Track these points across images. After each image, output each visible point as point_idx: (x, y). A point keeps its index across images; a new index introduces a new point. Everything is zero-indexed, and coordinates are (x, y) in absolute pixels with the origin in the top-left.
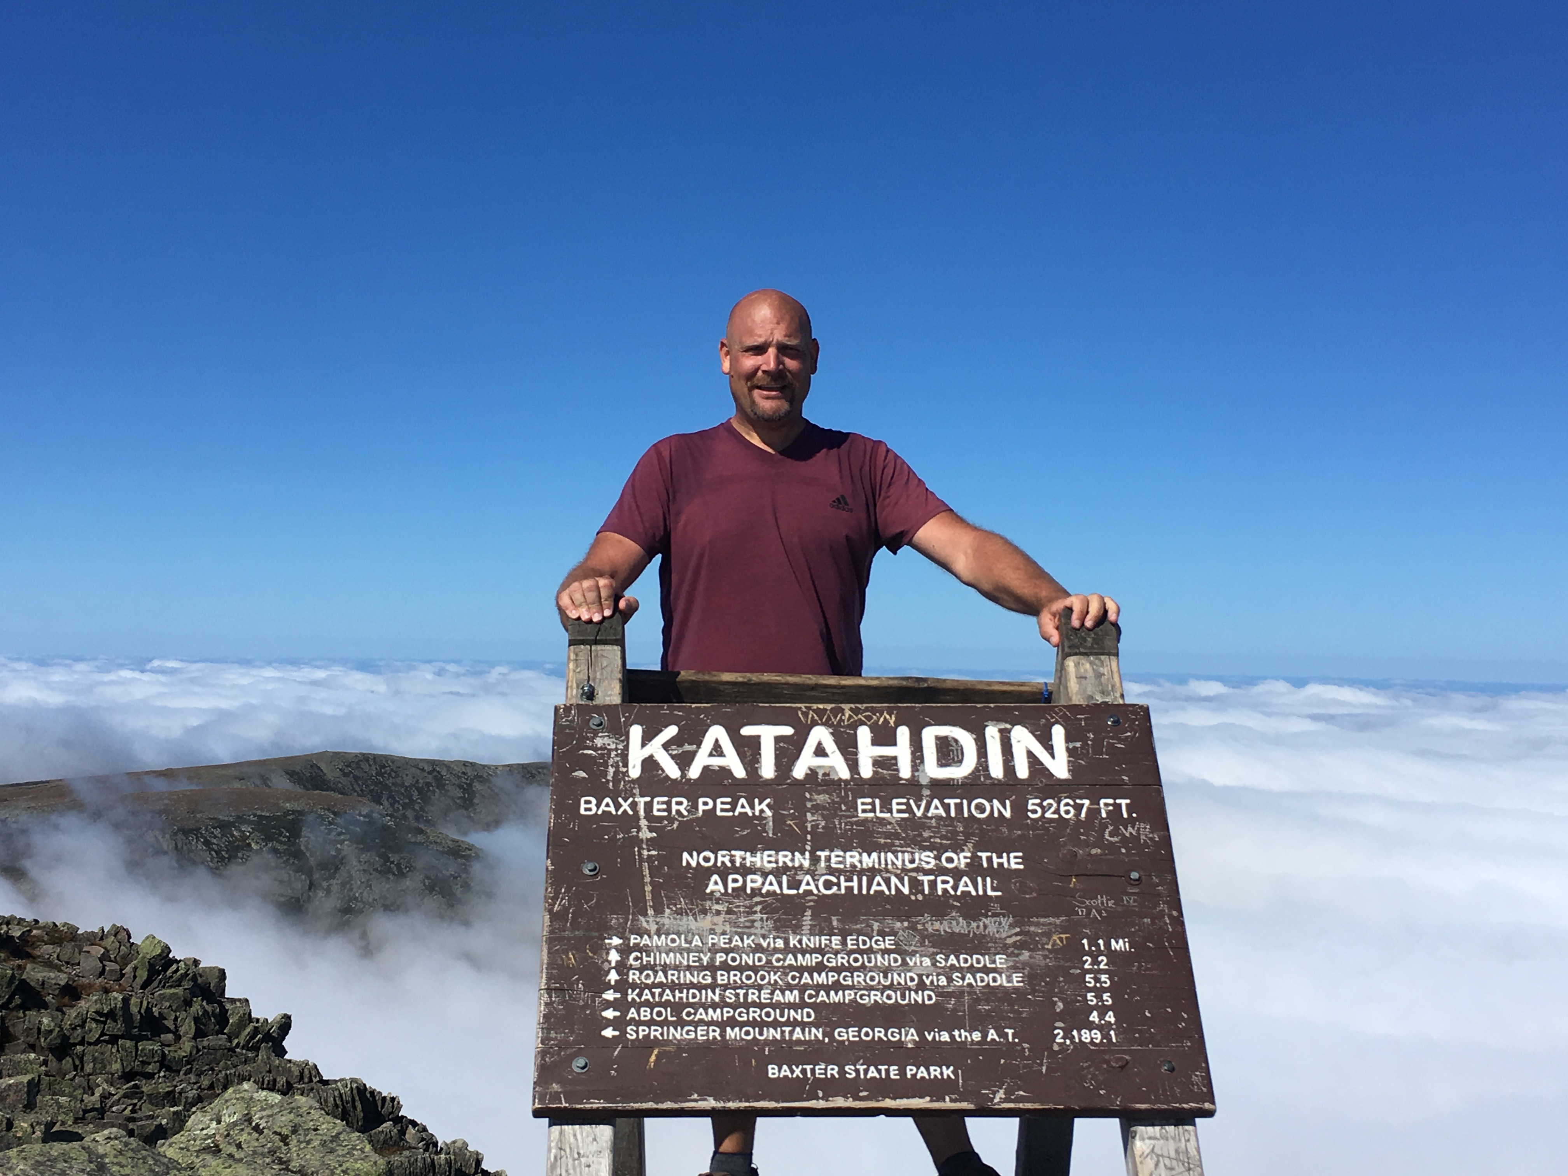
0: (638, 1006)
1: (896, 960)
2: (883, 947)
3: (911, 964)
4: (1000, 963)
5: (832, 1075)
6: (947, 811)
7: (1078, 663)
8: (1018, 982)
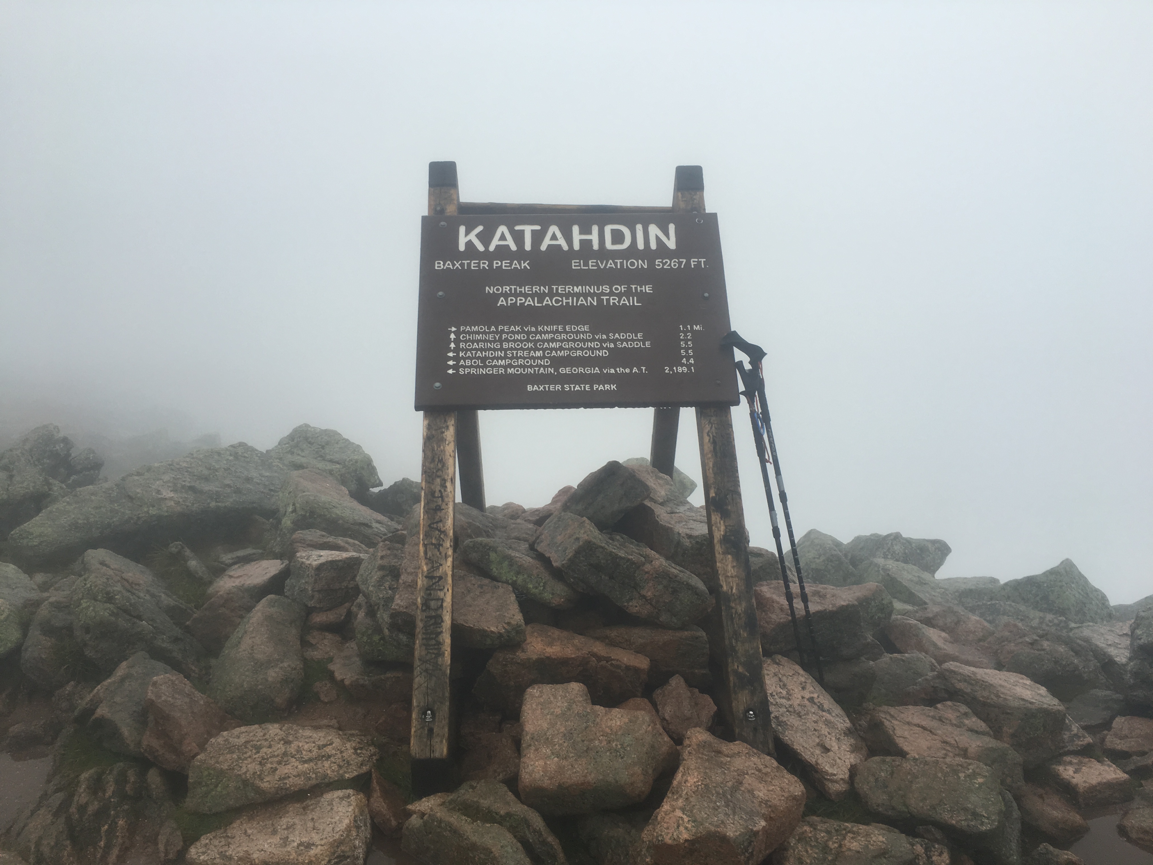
0: (464, 359)
1: (590, 336)
2: (583, 330)
3: (597, 338)
4: (640, 337)
5: (558, 389)
6: (616, 265)
7: (683, 194)
8: (648, 345)
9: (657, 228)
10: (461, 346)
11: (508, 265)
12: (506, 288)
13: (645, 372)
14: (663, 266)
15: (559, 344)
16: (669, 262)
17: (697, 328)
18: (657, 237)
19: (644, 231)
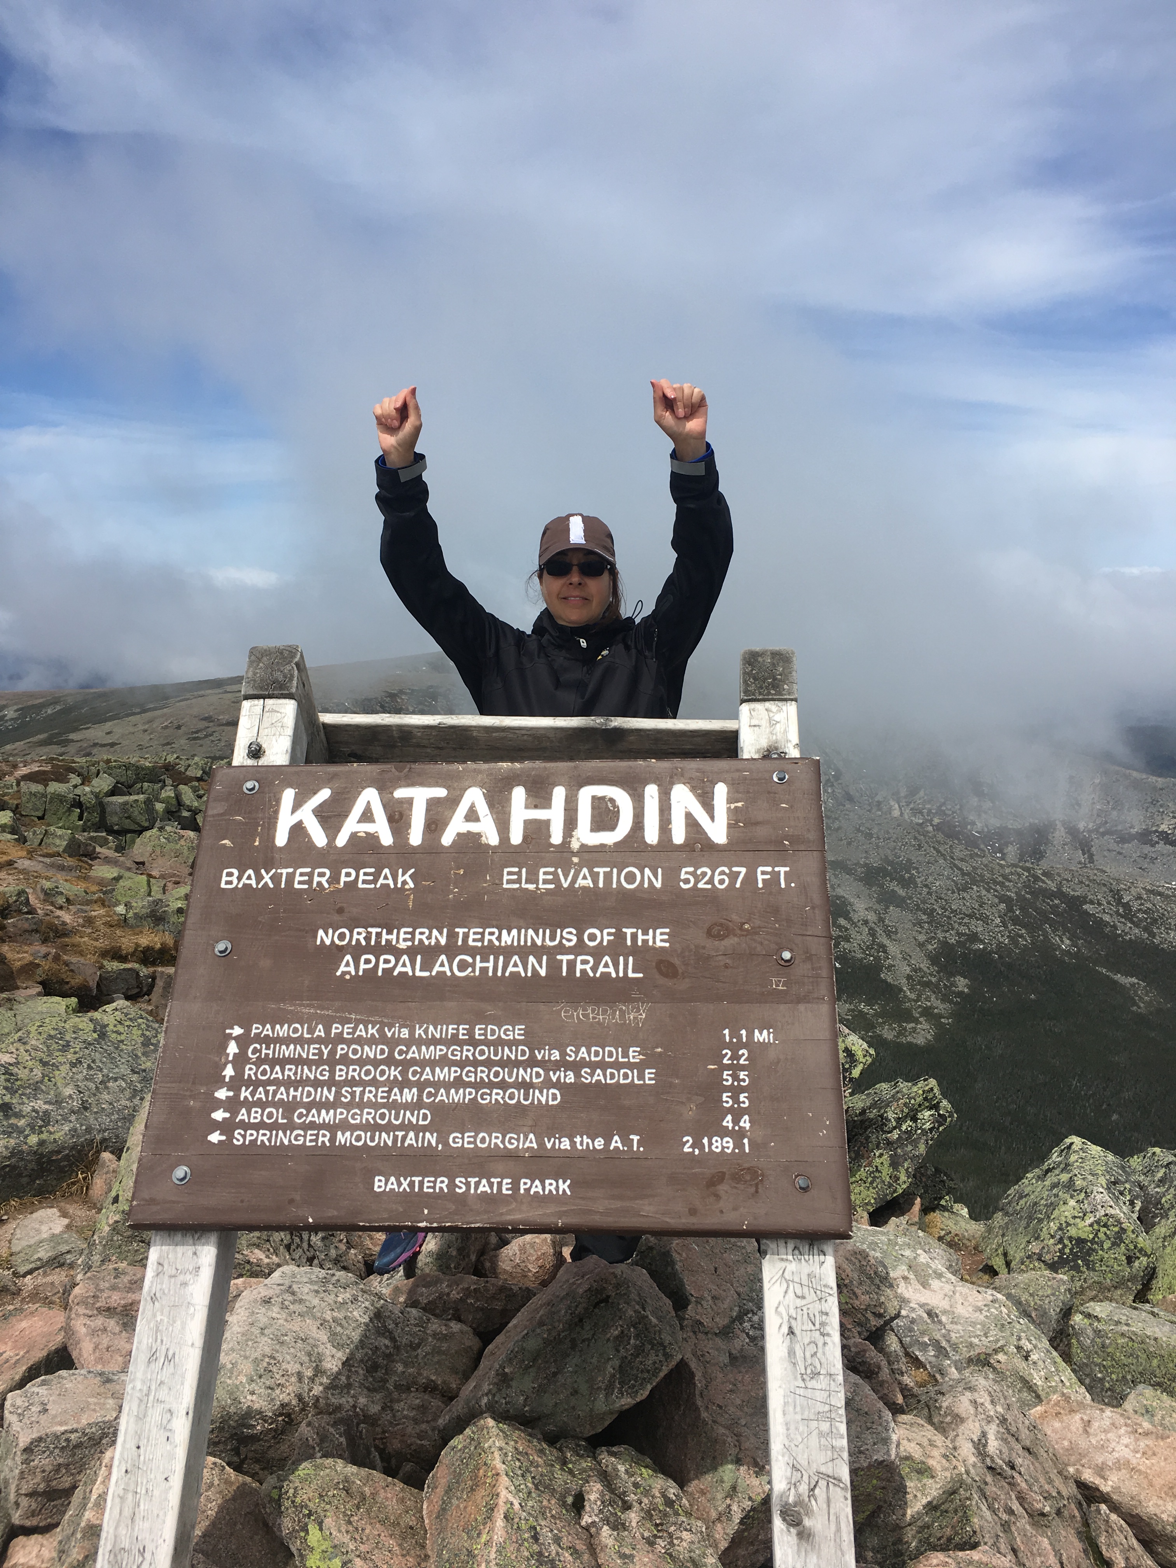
0: (249, 1105)
1: (523, 1053)
2: (511, 1037)
3: (539, 1058)
4: (634, 1057)
5: (441, 1188)
6: (595, 881)
7: (754, 710)
8: (650, 1079)
9: (691, 794)
10: (247, 1072)
11: (371, 878)
12: (359, 933)
13: (638, 1148)
14: (696, 883)
15: (456, 1072)
16: (709, 873)
17: (762, 1036)
18: (689, 816)
19: (661, 801)
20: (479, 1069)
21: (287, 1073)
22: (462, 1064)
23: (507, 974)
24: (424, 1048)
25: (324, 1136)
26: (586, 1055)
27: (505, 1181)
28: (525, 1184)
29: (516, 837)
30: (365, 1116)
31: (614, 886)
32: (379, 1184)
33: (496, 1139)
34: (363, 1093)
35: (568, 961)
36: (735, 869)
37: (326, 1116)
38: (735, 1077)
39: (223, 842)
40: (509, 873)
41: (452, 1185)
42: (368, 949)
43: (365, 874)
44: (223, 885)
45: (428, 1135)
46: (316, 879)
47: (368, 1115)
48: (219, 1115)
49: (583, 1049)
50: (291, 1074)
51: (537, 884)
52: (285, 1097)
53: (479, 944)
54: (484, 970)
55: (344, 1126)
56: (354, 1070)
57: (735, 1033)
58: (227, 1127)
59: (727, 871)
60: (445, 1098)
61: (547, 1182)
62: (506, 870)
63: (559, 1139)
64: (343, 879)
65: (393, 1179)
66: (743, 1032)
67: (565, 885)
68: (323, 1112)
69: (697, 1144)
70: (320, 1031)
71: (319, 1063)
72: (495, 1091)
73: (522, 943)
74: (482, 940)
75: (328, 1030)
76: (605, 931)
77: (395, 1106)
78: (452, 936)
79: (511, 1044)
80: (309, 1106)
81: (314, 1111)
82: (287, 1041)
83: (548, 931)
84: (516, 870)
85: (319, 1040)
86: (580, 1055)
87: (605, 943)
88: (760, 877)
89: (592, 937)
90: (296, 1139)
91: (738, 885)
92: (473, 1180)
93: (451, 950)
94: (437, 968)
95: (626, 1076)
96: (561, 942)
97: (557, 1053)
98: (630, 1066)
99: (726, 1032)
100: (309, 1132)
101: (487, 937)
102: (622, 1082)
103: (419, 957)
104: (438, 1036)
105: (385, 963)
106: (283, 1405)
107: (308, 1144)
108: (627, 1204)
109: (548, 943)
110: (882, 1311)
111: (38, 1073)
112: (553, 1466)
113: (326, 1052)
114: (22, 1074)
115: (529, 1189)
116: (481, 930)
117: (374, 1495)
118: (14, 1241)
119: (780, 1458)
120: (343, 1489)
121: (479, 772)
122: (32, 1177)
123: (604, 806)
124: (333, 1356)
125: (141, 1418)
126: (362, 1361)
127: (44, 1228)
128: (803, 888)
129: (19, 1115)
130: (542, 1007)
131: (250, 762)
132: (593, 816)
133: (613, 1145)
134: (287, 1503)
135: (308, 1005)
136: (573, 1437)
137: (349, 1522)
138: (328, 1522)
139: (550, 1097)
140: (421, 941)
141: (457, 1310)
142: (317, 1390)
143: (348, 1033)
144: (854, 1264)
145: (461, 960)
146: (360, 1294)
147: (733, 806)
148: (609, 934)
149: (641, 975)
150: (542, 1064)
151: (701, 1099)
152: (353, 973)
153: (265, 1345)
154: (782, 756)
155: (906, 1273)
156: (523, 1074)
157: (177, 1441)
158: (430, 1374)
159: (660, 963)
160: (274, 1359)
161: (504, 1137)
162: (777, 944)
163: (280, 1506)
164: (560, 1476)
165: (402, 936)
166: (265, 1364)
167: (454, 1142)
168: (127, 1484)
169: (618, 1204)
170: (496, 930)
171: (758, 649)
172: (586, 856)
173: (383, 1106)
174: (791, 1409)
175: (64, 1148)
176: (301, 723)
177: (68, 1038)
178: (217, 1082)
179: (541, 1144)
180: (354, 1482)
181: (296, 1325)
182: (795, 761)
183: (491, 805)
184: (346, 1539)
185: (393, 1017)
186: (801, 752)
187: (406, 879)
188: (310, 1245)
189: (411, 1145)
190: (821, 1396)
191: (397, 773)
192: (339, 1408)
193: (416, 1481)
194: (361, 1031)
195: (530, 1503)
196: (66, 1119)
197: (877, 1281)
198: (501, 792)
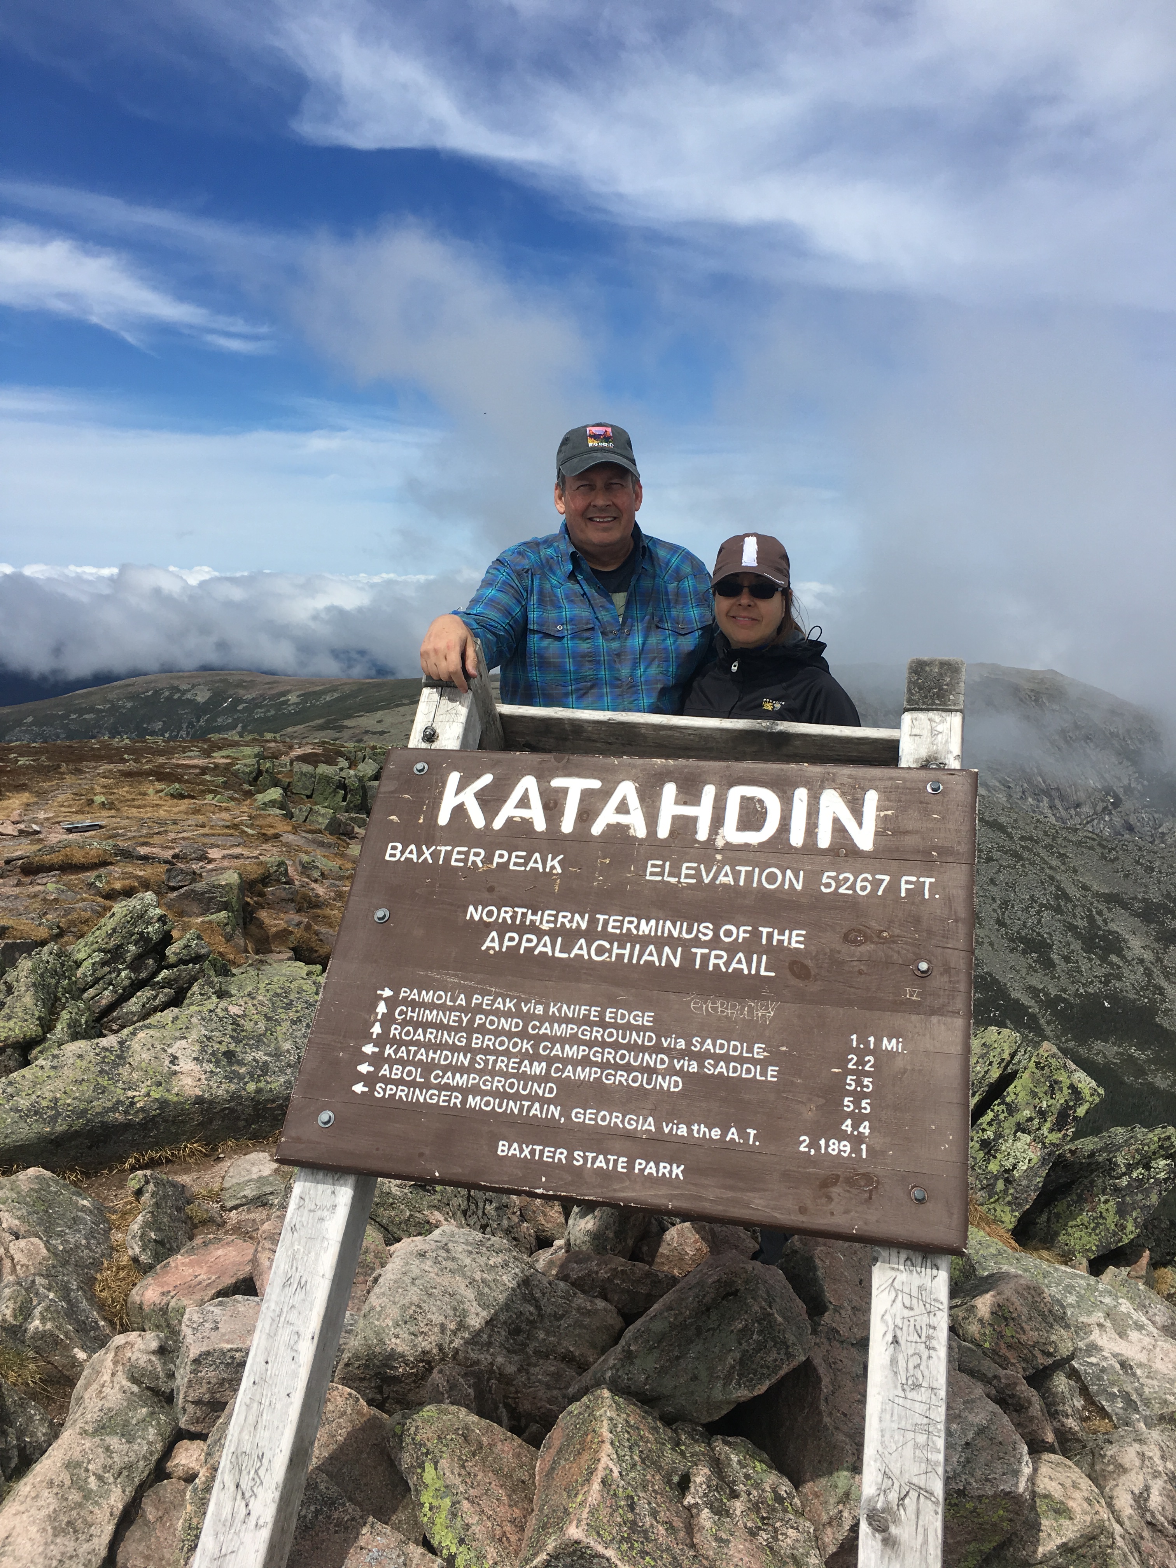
0: (392, 1063)
1: (650, 1039)
2: (640, 1023)
3: (665, 1045)
4: (758, 1053)
5: (560, 1159)
6: (736, 879)
7: (916, 719)
8: (772, 1076)
9: (840, 799)
10: (393, 1031)
11: (522, 861)
12: (506, 912)
13: (754, 1142)
14: (837, 888)
15: (584, 1051)
16: (852, 878)
17: (890, 1045)
18: (836, 821)
19: (809, 804)
20: (607, 1050)
21: (428, 1035)
22: (590, 1044)
23: (642, 962)
24: (556, 1025)
25: (456, 1098)
26: (711, 1047)
27: (621, 1159)
28: (640, 1164)
29: (663, 832)
30: (495, 1084)
31: (755, 885)
32: (503, 1148)
33: (616, 1119)
34: (495, 1062)
35: (702, 954)
36: (878, 877)
37: (460, 1080)
38: (859, 1083)
39: (393, 817)
40: (653, 866)
41: (570, 1157)
42: (513, 928)
43: (517, 857)
44: (387, 858)
45: (552, 1107)
46: (472, 858)
47: (498, 1083)
48: (364, 1068)
49: (709, 1041)
50: (432, 1037)
51: (680, 878)
52: (424, 1058)
53: (618, 931)
54: (620, 957)
55: (475, 1090)
56: (490, 1040)
57: (862, 1039)
58: (371, 1080)
59: (870, 878)
60: (571, 1074)
61: (662, 1165)
62: (650, 863)
63: (677, 1125)
64: (496, 860)
65: (515, 1145)
66: (872, 1039)
67: (707, 881)
68: (458, 1075)
69: (814, 1144)
70: (462, 1001)
71: (458, 1029)
72: (620, 1073)
73: (659, 934)
74: (621, 928)
75: (469, 1000)
76: (742, 929)
77: (525, 1078)
78: (593, 921)
79: (639, 1029)
80: (445, 1069)
81: (449, 1074)
82: (431, 1006)
83: (685, 924)
84: (660, 863)
85: (460, 1009)
86: (705, 1046)
87: (740, 940)
88: (904, 887)
89: (728, 933)
90: (431, 1098)
91: (880, 893)
92: (591, 1155)
93: (590, 935)
94: (575, 951)
95: (748, 1071)
96: (697, 935)
97: (683, 1042)
98: (754, 1062)
99: (854, 1037)
100: (443, 1093)
101: (626, 925)
102: (744, 1076)
103: (560, 939)
104: (570, 1015)
105: (528, 941)
106: (424, 1352)
107: (441, 1103)
108: (739, 1195)
109: (685, 935)
110: (1052, 1350)
111: (262, 1026)
112: (664, 1444)
113: (465, 1020)
114: (248, 1025)
115: (643, 1170)
116: (621, 918)
117: (491, 1446)
118: (227, 1178)
119: (872, 1463)
120: (462, 1435)
121: (634, 766)
122: (249, 1122)
123: (752, 806)
124: (477, 1314)
125: (271, 1336)
126: (505, 1323)
127: (255, 1169)
128: (948, 901)
129: (241, 1063)
130: (672, 996)
131: (424, 745)
132: (740, 816)
133: (729, 1136)
134: (408, 1440)
135: (453, 975)
136: (690, 1421)
137: (463, 1467)
138: (443, 1463)
139: (672, 1084)
140: (563, 924)
141: (603, 1289)
142: (457, 1343)
143: (487, 1005)
144: (1025, 1299)
145: (599, 945)
146: (512, 1260)
147: (882, 814)
148: (745, 932)
149: (773, 974)
150: (667, 1051)
151: (822, 1101)
152: (497, 949)
153: (414, 1294)
154: (941, 767)
155: (1102, 1321)
156: (648, 1059)
157: (301, 1362)
158: (568, 1345)
159: (794, 963)
160: (420, 1307)
161: (624, 1117)
162: (914, 953)
163: (402, 1442)
164: (669, 1455)
165: (546, 918)
166: (411, 1312)
167: (576, 1117)
168: (254, 1394)
169: (730, 1194)
170: (635, 920)
171: (926, 658)
172: (730, 854)
173: (513, 1076)
174: (888, 1416)
175: (278, 1098)
176: (475, 711)
177: (292, 997)
178: (366, 1037)
179: (659, 1128)
180: (473, 1431)
181: (446, 1280)
182: (952, 772)
183: (642, 798)
184: (457, 1481)
185: (529, 994)
186: (962, 765)
187: (554, 864)
188: (484, 1213)
189: (535, 1116)
190: (920, 1408)
191: (556, 764)
192: (477, 1362)
193: (536, 1442)
194: (499, 1004)
195: (632, 1474)
196: (282, 1071)
197: (1051, 1319)
198: (653, 787)
